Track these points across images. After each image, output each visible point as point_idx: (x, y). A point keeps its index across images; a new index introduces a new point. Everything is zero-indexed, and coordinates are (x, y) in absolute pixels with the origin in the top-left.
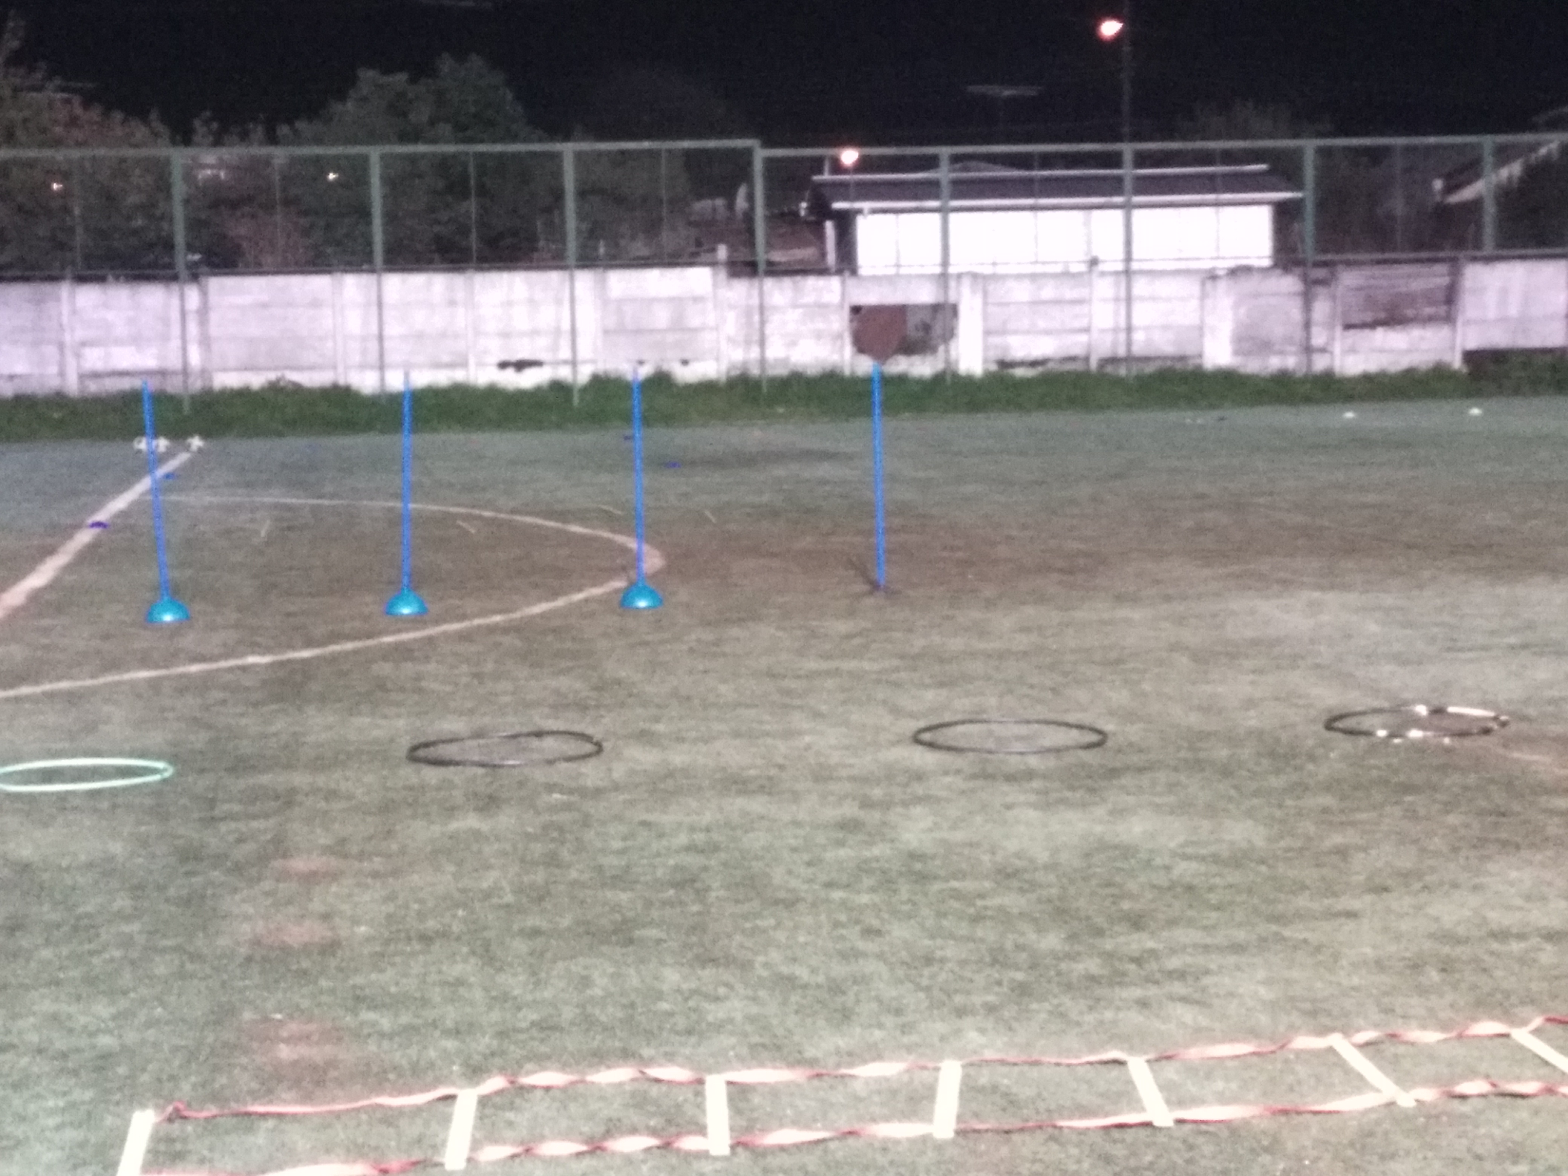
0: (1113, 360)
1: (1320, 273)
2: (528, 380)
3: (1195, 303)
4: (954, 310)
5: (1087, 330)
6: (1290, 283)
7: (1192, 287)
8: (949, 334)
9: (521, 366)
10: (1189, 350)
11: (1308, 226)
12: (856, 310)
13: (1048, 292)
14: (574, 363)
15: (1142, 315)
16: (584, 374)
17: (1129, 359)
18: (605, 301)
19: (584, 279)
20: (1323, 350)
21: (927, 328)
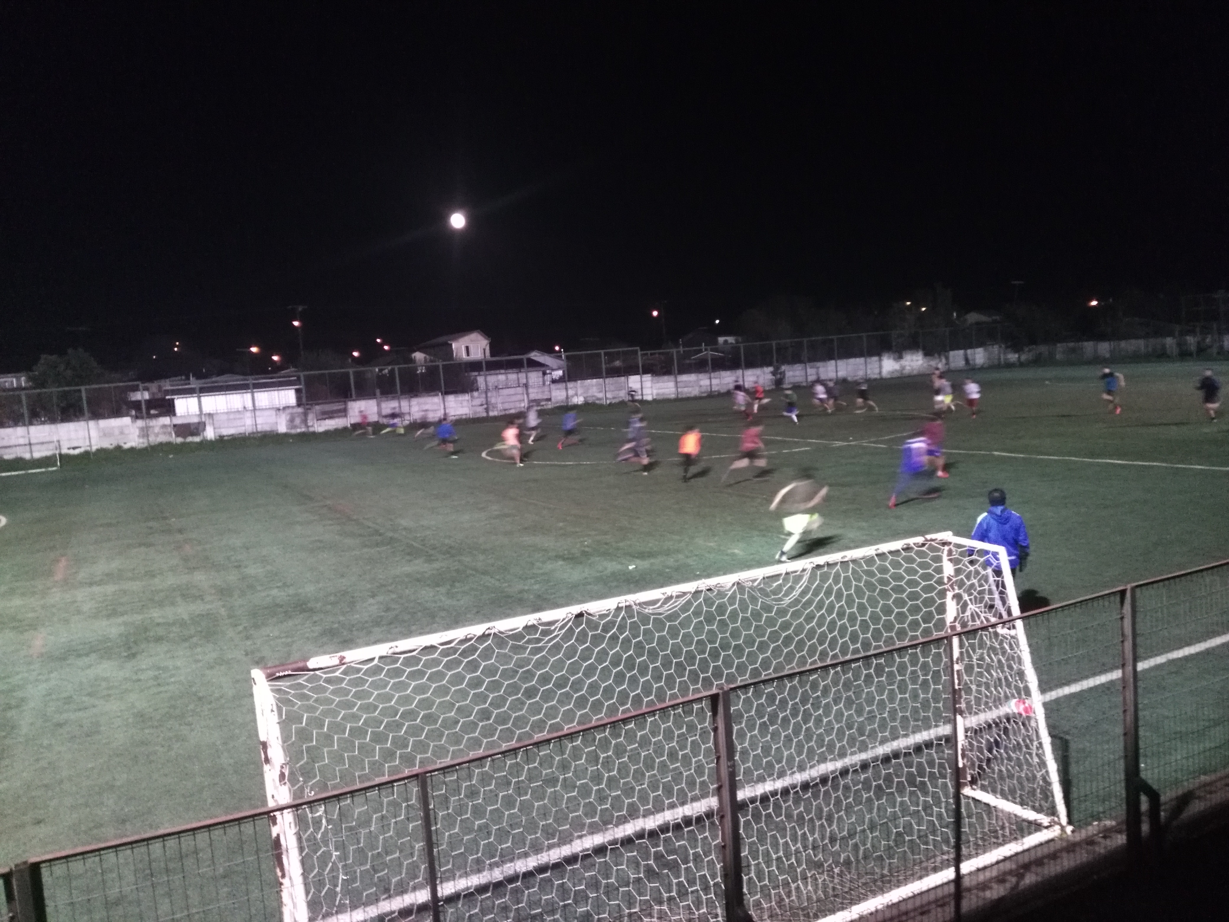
0: (253, 433)
1: (308, 407)
2: (77, 452)
3: (274, 417)
4: (204, 424)
5: (244, 426)
6: (300, 410)
7: (274, 412)
8: (204, 429)
9: (74, 448)
10: (274, 429)
11: (304, 395)
12: (175, 426)
13: (232, 416)
14: (90, 446)
15: (259, 421)
16: (94, 448)
17: (258, 432)
18: (98, 429)
19: (92, 423)
20: (312, 426)
21: (197, 429)
